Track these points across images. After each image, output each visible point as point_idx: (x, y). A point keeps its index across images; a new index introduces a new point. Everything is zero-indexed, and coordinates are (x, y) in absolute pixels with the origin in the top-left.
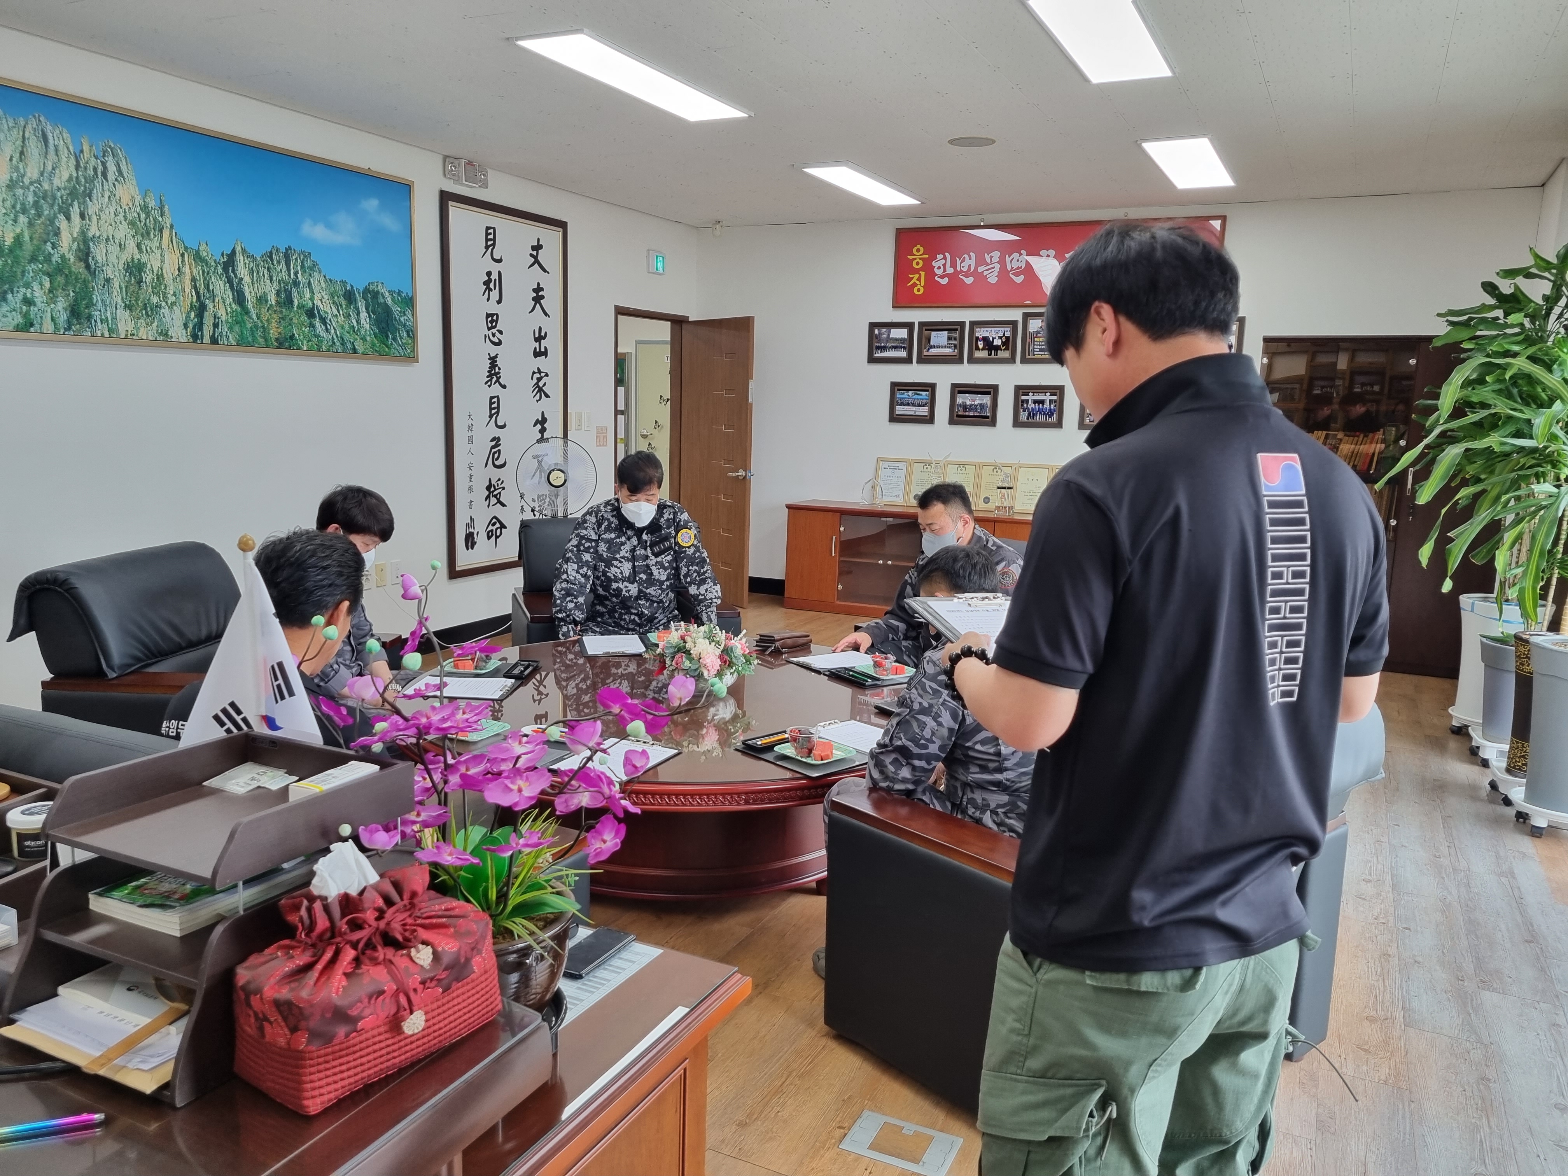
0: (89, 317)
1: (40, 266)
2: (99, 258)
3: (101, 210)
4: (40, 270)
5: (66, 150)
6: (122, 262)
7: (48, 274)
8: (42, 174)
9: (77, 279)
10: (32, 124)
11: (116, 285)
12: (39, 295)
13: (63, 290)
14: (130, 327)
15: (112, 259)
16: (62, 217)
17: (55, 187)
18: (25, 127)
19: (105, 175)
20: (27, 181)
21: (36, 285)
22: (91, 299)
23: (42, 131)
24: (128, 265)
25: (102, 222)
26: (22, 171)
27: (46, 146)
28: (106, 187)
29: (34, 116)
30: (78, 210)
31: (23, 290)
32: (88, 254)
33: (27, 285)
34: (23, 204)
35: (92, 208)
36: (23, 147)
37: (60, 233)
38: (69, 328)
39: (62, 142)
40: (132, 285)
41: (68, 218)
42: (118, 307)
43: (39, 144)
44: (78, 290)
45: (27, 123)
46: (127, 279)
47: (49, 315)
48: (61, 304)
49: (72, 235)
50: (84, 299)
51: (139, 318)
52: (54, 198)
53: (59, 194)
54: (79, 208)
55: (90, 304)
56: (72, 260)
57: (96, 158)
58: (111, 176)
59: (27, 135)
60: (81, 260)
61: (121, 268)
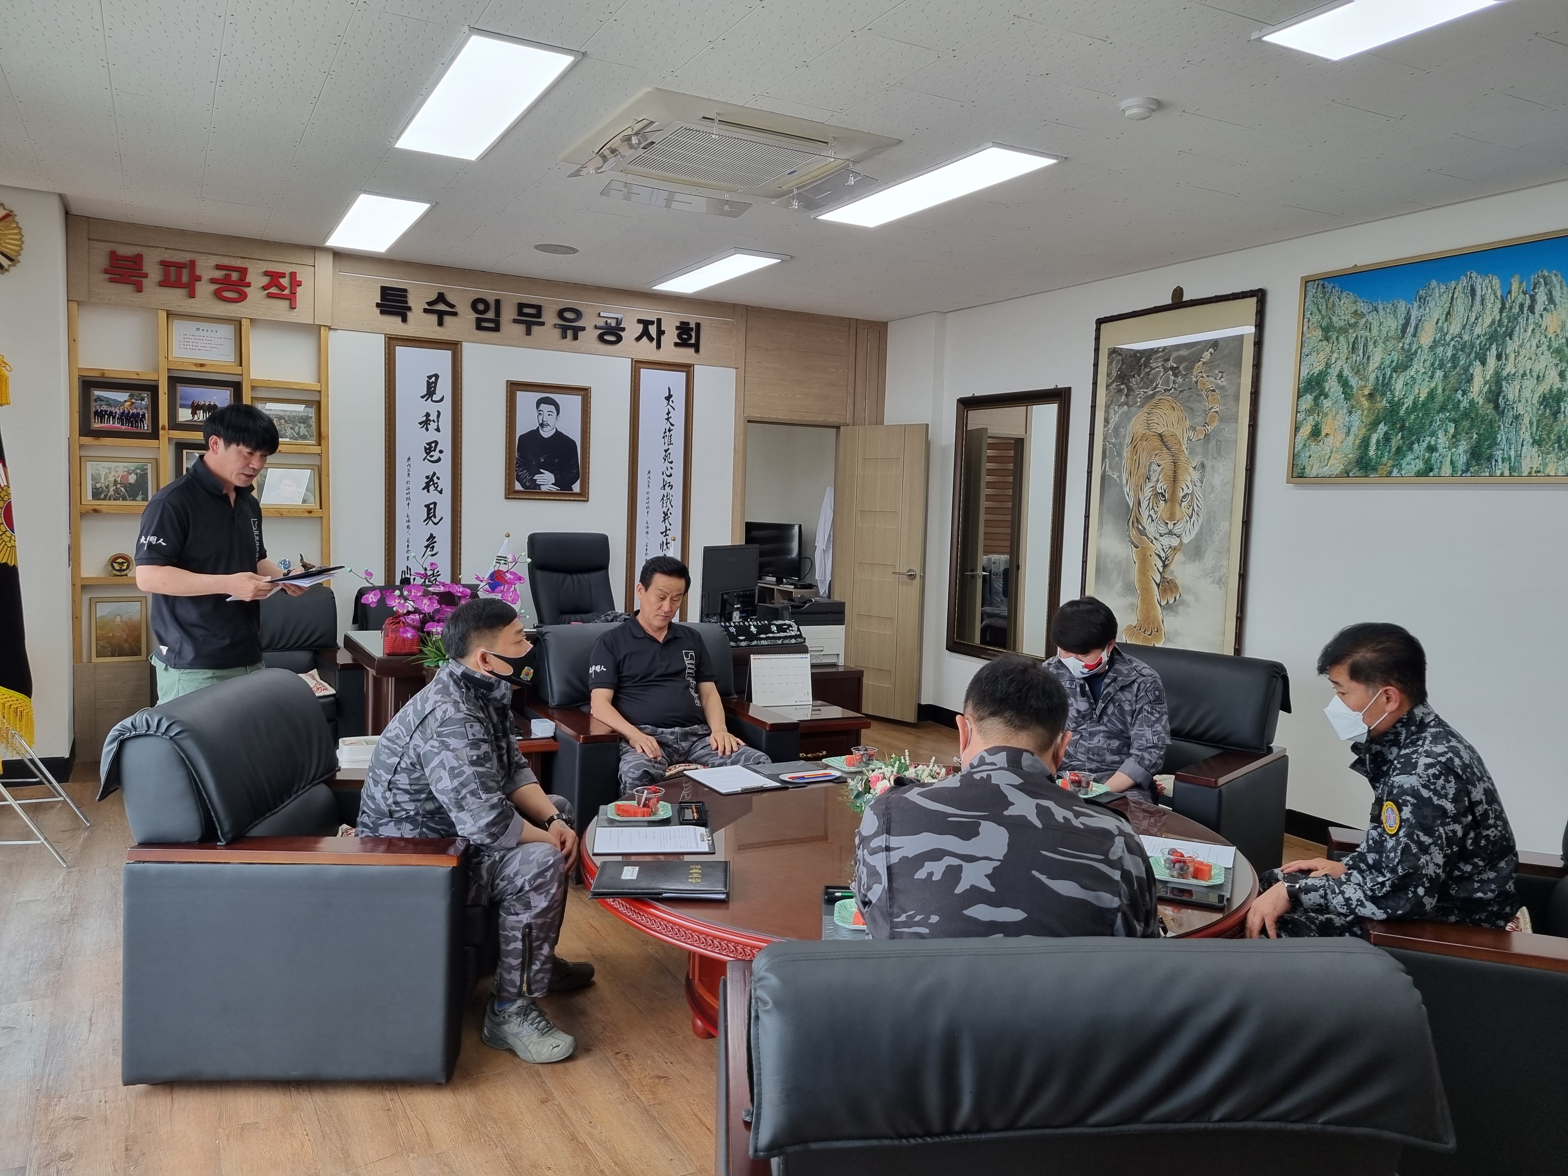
0: (1490, 458)
1: (1448, 414)
2: (1511, 397)
3: (1521, 346)
4: (1447, 418)
5: (1492, 297)
6: (1537, 395)
7: (1454, 421)
8: (1464, 327)
9: (1482, 421)
10: (1464, 281)
11: (1526, 421)
12: (1442, 441)
13: (1467, 433)
14: (1536, 464)
15: (1527, 394)
16: (1478, 363)
17: (1475, 336)
18: (1455, 288)
19: (1532, 309)
20: (1448, 338)
21: (1441, 434)
22: (1495, 438)
23: (1472, 286)
24: (1545, 397)
25: (1520, 358)
26: (1445, 330)
27: (1473, 299)
28: (1531, 321)
29: (1466, 275)
30: (1495, 353)
31: (1428, 439)
32: (1499, 395)
33: (1433, 434)
34: (1441, 360)
35: (1511, 346)
36: (1450, 307)
37: (1472, 379)
38: (1467, 470)
39: (1490, 290)
40: (1545, 418)
41: (1483, 363)
42: (1525, 443)
43: (1466, 299)
44: (1482, 432)
45: (1458, 284)
46: (1540, 412)
47: (1449, 459)
48: (1463, 446)
49: (1484, 378)
50: (1487, 440)
51: (1548, 453)
52: (1472, 346)
53: (1478, 342)
54: (1497, 349)
55: (1494, 444)
56: (1480, 403)
57: (1525, 293)
58: (1539, 308)
59: (1455, 296)
60: (1490, 402)
61: (1535, 401)
